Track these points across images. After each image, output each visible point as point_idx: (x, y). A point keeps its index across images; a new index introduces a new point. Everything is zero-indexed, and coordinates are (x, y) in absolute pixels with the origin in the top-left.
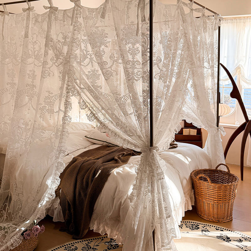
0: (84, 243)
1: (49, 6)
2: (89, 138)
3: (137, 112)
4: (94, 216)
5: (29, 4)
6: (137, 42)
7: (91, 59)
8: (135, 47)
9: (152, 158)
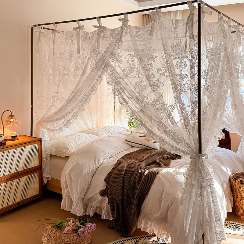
0: (133, 241)
1: (98, 25)
2: (129, 141)
3: (184, 120)
4: (142, 216)
5: (79, 23)
6: (185, 57)
7: (138, 72)
8: (183, 61)
9: (202, 164)
